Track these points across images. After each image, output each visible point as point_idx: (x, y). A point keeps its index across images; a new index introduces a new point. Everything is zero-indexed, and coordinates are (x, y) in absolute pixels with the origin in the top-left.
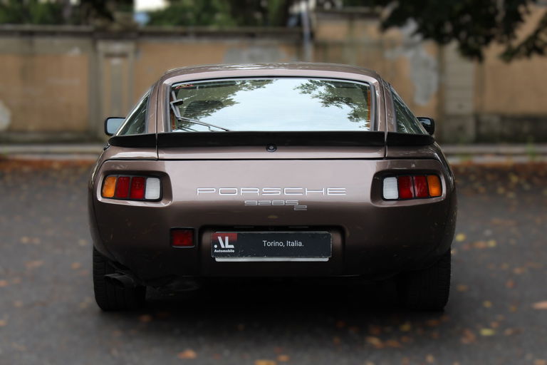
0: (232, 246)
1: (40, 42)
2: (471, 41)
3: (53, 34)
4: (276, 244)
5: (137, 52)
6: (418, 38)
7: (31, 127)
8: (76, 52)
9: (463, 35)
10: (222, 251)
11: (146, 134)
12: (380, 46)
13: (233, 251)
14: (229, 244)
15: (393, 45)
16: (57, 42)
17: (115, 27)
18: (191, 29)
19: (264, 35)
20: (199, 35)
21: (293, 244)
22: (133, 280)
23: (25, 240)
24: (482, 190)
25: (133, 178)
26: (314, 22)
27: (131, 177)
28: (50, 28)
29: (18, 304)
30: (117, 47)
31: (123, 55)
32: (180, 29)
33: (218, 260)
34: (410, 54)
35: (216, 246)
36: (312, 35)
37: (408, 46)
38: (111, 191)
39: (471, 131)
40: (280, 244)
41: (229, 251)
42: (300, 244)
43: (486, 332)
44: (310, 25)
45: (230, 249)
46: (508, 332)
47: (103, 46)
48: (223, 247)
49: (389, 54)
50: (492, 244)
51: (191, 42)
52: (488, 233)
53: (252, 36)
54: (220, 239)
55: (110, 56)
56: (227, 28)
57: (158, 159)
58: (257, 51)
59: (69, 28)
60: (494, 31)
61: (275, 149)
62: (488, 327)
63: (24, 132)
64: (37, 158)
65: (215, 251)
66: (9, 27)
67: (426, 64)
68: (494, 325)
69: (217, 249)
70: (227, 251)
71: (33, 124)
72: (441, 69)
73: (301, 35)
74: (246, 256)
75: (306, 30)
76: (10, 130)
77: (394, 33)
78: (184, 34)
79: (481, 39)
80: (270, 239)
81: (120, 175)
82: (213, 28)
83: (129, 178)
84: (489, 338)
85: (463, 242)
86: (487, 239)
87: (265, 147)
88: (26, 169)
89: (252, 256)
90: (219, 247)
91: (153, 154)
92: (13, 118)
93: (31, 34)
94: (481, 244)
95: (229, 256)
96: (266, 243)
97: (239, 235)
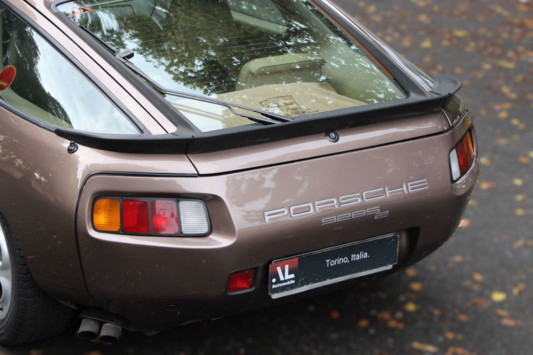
0: (293, 276)
4: (339, 261)
10: (281, 285)
13: (294, 282)
14: (290, 273)
21: (358, 257)
33: (275, 296)
35: (274, 280)
40: (344, 260)
41: (289, 283)
42: (366, 255)
45: (289, 280)
48: (282, 279)
54: (279, 269)
57: (199, 175)
61: (337, 138)
65: (274, 286)
69: (276, 283)
70: (286, 283)
74: (307, 284)
81: (124, 198)
87: (324, 135)
89: (314, 283)
90: (278, 281)
95: (288, 290)
96: (330, 262)
97: (300, 259)
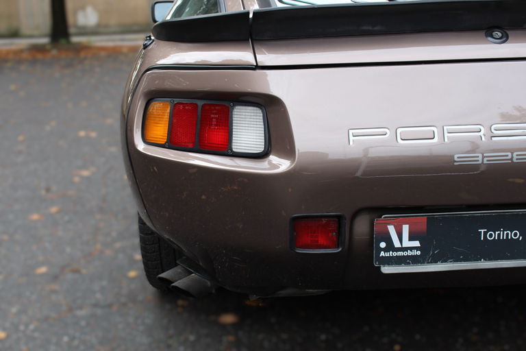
0: (417, 244)
4: (504, 234)
7: (112, 23)
10: (395, 254)
11: (223, 13)
13: (419, 253)
14: (411, 239)
22: (209, 283)
25: (204, 106)
27: (200, 103)
33: (386, 270)
35: (383, 245)
38: (160, 131)
40: (514, 235)
41: (409, 253)
45: (411, 249)
48: (397, 244)
54: (392, 230)
57: (258, 67)
61: (505, 39)
65: (382, 254)
69: (385, 250)
70: (405, 254)
74: (445, 261)
76: (98, 25)
80: (493, 225)
81: (176, 100)
83: (196, 105)
87: (483, 33)
89: (457, 260)
90: (390, 247)
91: (243, 55)
95: (409, 264)
96: (485, 233)
97: (430, 220)
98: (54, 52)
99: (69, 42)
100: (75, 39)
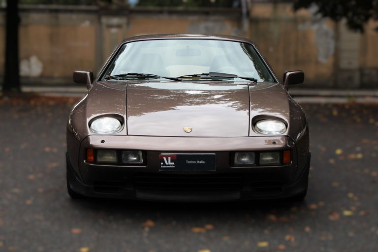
1: (63, 17)
2: (355, 19)
3: (71, 11)
5: (128, 24)
6: (319, 16)
7: (56, 74)
8: (87, 24)
9: (350, 14)
12: (295, 21)
15: (304, 20)
16: (74, 17)
17: (114, 7)
18: (166, 8)
19: (215, 13)
20: (171, 13)
23: (47, 149)
24: (359, 120)
26: (250, 5)
28: (70, 7)
29: (41, 190)
30: (115, 21)
31: (119, 26)
32: (158, 8)
34: (315, 27)
36: (248, 13)
37: (314, 22)
39: (357, 80)
43: (347, 213)
44: (247, 7)
46: (362, 213)
47: (105, 20)
49: (301, 27)
50: (360, 156)
51: (165, 17)
52: (358, 149)
53: (207, 13)
55: (110, 26)
56: (191, 8)
58: (210, 24)
59: (83, 7)
60: (371, 12)
62: (348, 209)
63: (51, 77)
64: (59, 95)
66: (42, 6)
67: (326, 34)
68: (353, 208)
71: (58, 73)
72: (337, 37)
73: (241, 13)
75: (244, 10)
76: (42, 76)
77: (303, 12)
78: (161, 12)
79: (363, 17)
82: (180, 8)
84: (348, 217)
85: (340, 155)
86: (357, 153)
88: (51, 103)
92: (44, 68)
93: (57, 11)
94: (352, 156)
98: (6, 99)
99: (19, 91)
100: (26, 89)
